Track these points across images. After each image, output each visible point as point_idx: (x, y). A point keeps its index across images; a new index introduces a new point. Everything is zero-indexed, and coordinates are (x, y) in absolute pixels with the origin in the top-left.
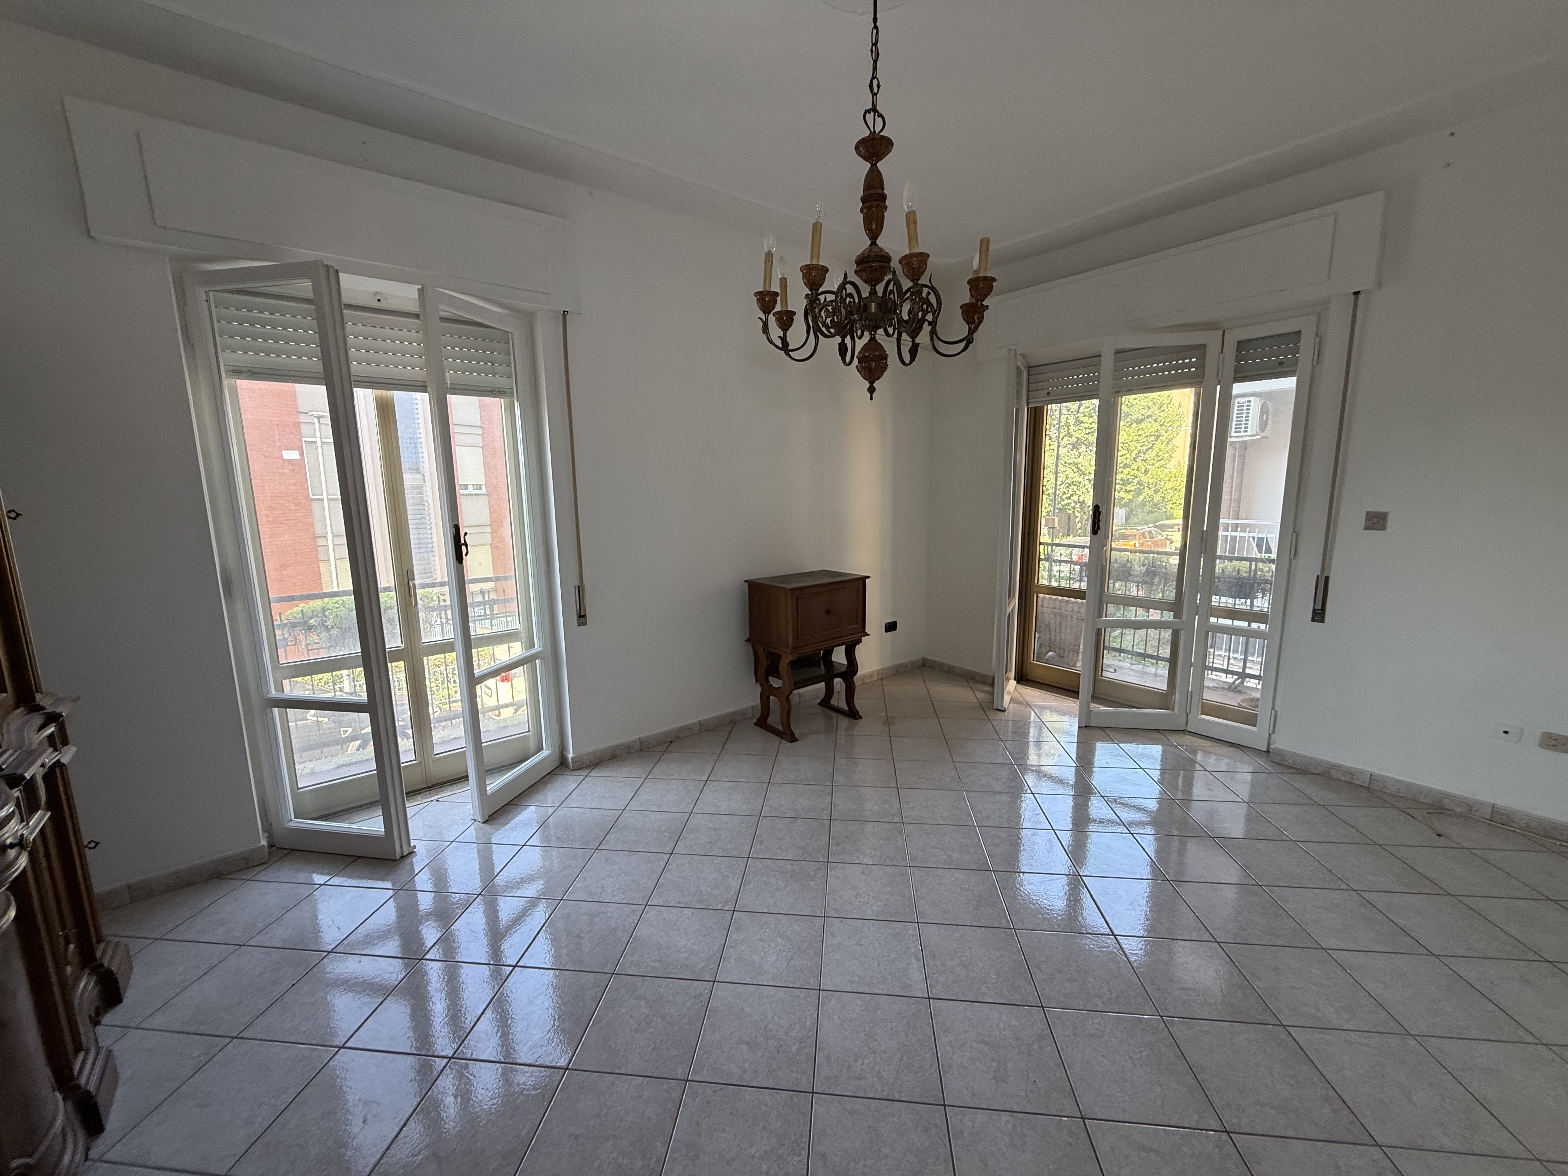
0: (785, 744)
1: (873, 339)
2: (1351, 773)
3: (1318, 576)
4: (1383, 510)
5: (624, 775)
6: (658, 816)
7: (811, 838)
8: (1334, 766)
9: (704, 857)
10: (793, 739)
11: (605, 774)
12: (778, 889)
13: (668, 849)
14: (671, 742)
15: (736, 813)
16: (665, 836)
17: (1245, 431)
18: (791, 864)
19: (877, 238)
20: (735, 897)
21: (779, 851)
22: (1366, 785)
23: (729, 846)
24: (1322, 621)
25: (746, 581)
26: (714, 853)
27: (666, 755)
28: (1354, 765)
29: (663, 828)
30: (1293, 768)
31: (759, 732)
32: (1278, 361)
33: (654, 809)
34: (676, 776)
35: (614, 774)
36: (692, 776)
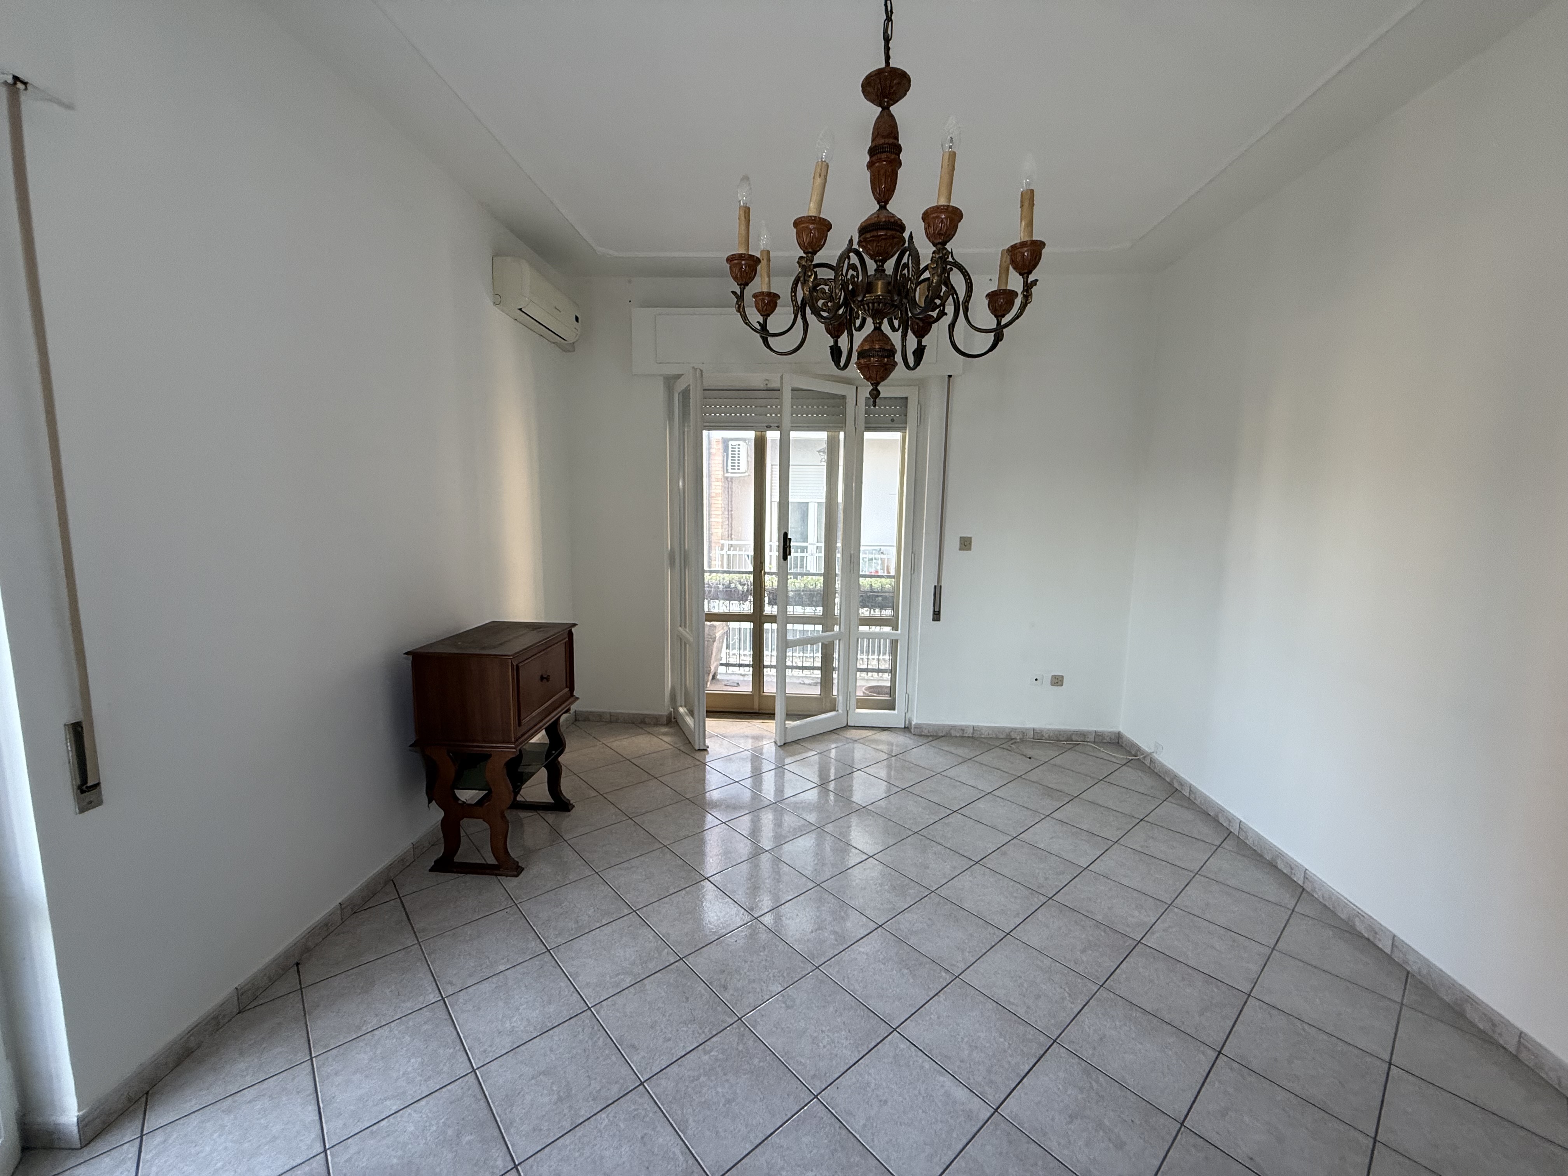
0: (511, 883)
1: (878, 329)
2: (962, 729)
3: (935, 586)
4: (969, 536)
5: (249, 1080)
6: (416, 1116)
7: (687, 999)
8: (953, 727)
9: (579, 1132)
10: (516, 870)
11: (189, 1107)
12: (729, 1101)
13: (499, 1163)
14: (297, 964)
15: (550, 1025)
16: (469, 1143)
17: (738, 469)
18: (706, 1052)
19: (887, 202)
20: (691, 1161)
21: (670, 1044)
22: (971, 735)
23: (596, 1085)
24: (939, 620)
25: (407, 653)
26: (585, 1113)
27: (311, 996)
28: (963, 723)
29: (450, 1132)
30: (931, 736)
31: (451, 881)
32: (891, 418)
33: (394, 1108)
34: (374, 1022)
35: (218, 1091)
36: (408, 1006)
